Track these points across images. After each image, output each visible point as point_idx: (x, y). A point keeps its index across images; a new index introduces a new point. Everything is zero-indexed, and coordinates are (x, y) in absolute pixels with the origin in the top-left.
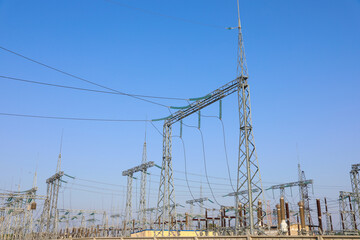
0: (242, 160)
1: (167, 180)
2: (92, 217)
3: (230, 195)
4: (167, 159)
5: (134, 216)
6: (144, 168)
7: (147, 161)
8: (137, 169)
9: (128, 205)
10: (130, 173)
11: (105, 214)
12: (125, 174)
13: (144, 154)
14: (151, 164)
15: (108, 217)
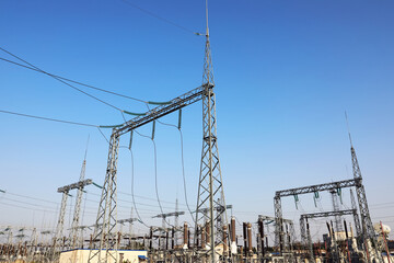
0: (204, 173)
1: (109, 195)
2: (21, 233)
3: (159, 216)
4: (111, 172)
5: (66, 233)
6: (81, 185)
7: (85, 178)
8: (74, 187)
9: (61, 222)
10: (66, 190)
11: (34, 230)
12: (60, 191)
13: (83, 172)
14: (88, 182)
15: (38, 233)
